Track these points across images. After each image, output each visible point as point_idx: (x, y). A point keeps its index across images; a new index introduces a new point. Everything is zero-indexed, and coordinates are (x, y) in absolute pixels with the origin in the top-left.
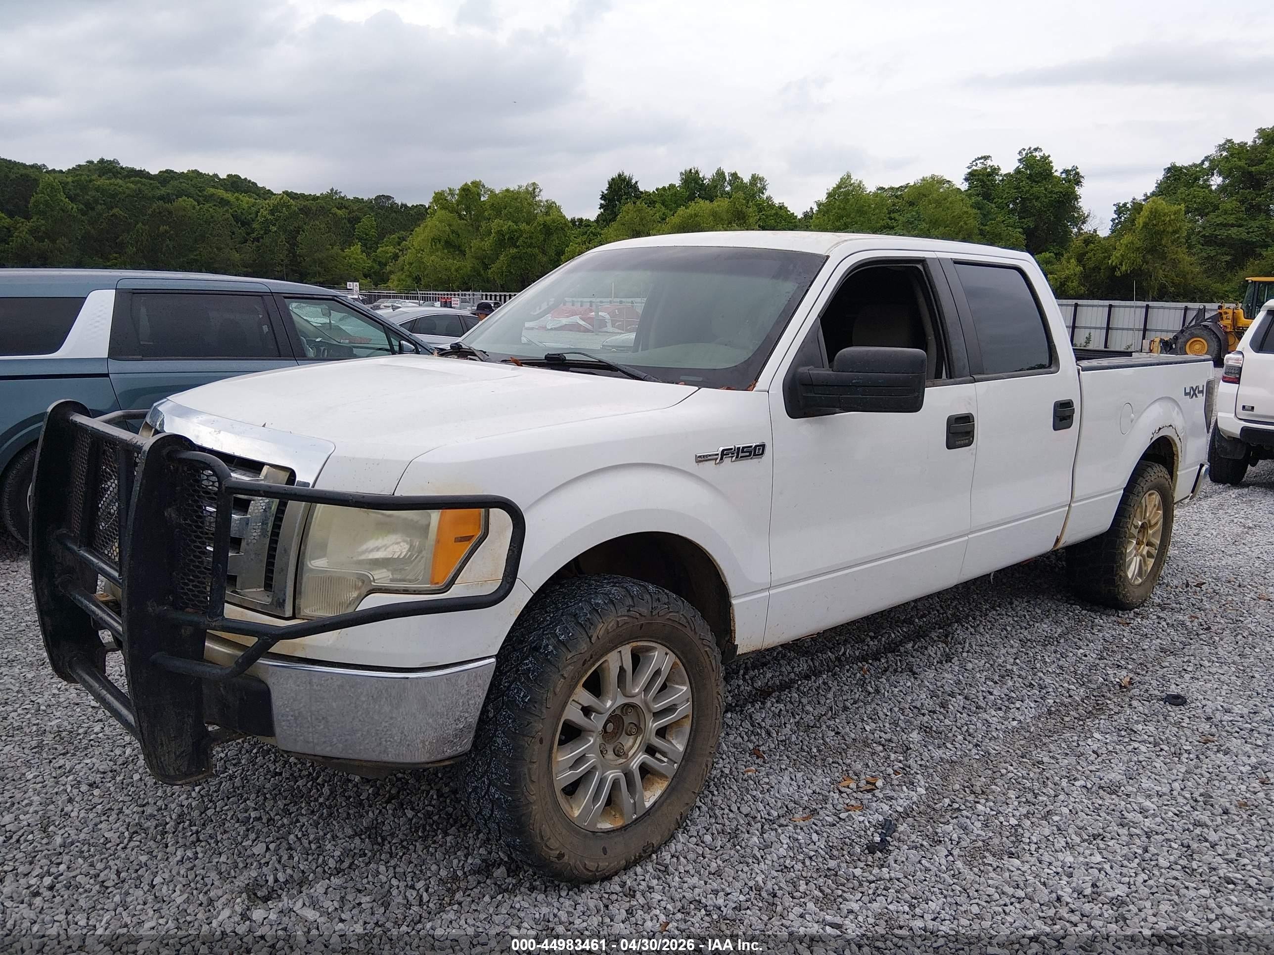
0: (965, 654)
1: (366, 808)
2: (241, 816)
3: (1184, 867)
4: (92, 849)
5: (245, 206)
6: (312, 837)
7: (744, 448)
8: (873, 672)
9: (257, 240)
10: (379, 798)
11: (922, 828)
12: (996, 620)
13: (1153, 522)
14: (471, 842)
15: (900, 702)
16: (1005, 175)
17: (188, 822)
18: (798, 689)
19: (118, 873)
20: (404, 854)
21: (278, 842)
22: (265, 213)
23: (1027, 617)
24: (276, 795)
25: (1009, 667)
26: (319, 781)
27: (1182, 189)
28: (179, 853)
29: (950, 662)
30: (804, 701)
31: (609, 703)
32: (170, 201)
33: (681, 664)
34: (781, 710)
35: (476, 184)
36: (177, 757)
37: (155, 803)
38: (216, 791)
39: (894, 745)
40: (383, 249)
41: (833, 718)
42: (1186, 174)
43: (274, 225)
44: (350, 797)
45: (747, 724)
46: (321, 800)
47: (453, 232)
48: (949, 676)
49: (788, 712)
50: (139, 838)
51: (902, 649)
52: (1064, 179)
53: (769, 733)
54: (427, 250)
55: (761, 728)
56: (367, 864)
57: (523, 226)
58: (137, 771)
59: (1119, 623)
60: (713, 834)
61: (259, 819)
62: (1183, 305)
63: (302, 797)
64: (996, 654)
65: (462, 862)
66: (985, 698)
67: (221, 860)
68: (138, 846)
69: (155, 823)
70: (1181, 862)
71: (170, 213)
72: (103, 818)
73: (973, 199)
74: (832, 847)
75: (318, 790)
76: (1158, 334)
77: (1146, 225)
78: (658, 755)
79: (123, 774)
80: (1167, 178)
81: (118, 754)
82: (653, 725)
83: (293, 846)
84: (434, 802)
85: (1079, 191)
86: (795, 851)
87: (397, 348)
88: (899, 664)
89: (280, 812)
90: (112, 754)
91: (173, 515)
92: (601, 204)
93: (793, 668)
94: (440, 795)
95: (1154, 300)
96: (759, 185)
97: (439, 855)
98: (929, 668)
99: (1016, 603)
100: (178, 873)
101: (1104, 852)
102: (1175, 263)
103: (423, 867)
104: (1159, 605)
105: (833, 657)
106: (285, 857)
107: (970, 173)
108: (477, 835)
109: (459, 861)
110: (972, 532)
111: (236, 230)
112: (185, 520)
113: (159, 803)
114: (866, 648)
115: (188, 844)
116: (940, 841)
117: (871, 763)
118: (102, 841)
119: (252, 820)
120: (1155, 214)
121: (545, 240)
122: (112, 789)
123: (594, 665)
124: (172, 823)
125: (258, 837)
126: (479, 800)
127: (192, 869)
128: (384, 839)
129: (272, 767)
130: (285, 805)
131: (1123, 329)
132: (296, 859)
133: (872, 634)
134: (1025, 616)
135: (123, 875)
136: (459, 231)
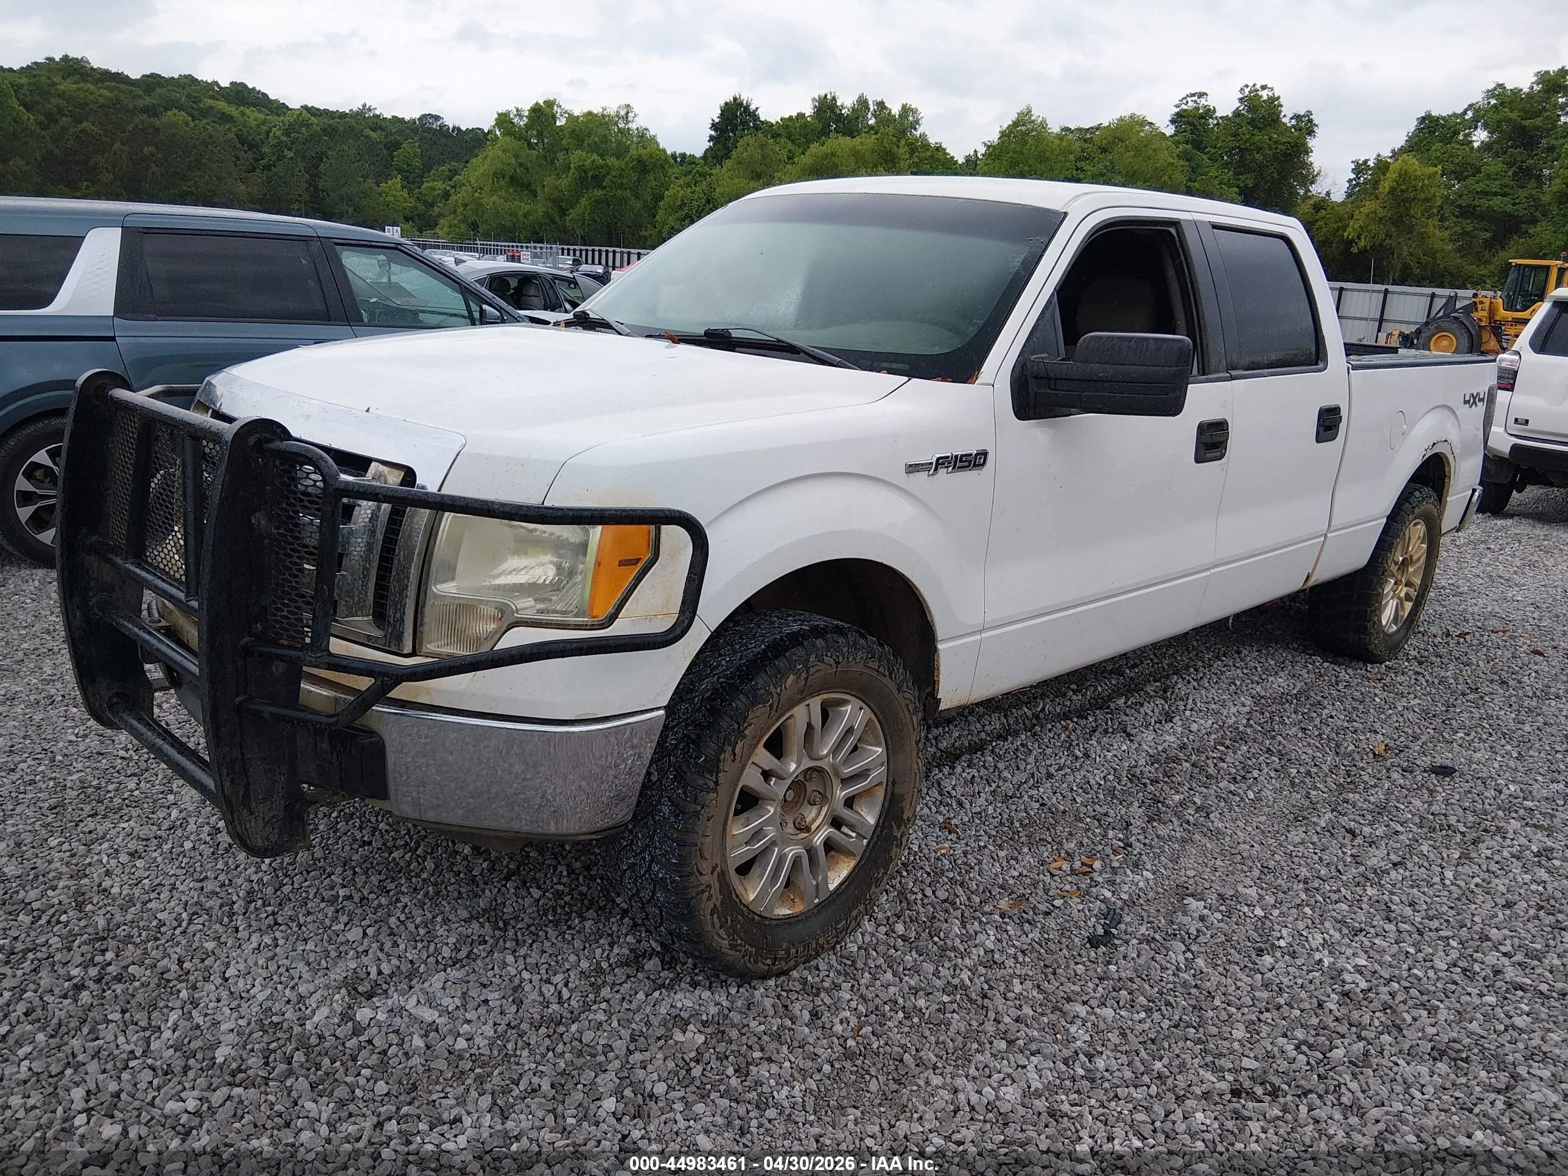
0: (1188, 713)
1: (481, 886)
2: (327, 894)
3: (1465, 970)
4: (144, 934)
5: (253, 124)
6: (418, 920)
7: (962, 456)
8: (1079, 732)
9: (267, 168)
10: (496, 873)
11: (1151, 919)
12: (1223, 673)
13: (1415, 558)
14: (615, 928)
15: (1115, 770)
16: (1222, 118)
17: (260, 902)
18: (992, 751)
19: (180, 962)
20: (534, 941)
21: (377, 926)
22: (279, 133)
23: (1259, 669)
24: (368, 869)
25: (1241, 728)
26: (419, 852)
27: (1438, 145)
28: (255, 938)
29: (1171, 721)
30: (1001, 765)
31: (793, 766)
32: (156, 115)
33: (876, 721)
34: (974, 777)
35: (550, 104)
36: (266, 824)
37: (216, 878)
38: (291, 864)
39: (1111, 820)
40: (430, 184)
41: (1035, 787)
42: (1443, 127)
43: (290, 149)
44: (460, 872)
45: (934, 793)
46: (425, 876)
47: (521, 165)
48: (1172, 739)
49: (982, 778)
50: (201, 920)
51: (1113, 706)
52: (1293, 126)
53: (960, 804)
54: (487, 189)
55: (951, 797)
56: (491, 952)
57: (612, 161)
58: (188, 838)
59: (1368, 679)
60: (905, 923)
61: (350, 897)
62: (1430, 290)
63: (400, 872)
64: (1225, 713)
65: (607, 952)
66: (1216, 765)
67: (308, 947)
68: (201, 931)
69: (219, 901)
70: (1460, 964)
71: (157, 130)
72: (153, 895)
73: (1181, 147)
74: (1048, 939)
75: (419, 864)
76: (1398, 325)
77: (1392, 190)
78: (845, 829)
79: (170, 842)
80: (1419, 130)
81: (161, 816)
82: (841, 794)
83: (396, 931)
84: (564, 880)
85: (1311, 143)
86: (1004, 943)
87: (477, 315)
88: (1110, 723)
89: (375, 890)
90: (154, 816)
91: (263, 522)
92: (711, 136)
93: (984, 726)
94: (571, 872)
95: (1395, 283)
96: (911, 118)
97: (577, 944)
98: (1147, 727)
99: (1245, 652)
100: (256, 964)
101: (1371, 952)
102: (1423, 237)
103: (559, 958)
104: (1415, 658)
105: (1029, 713)
106: (388, 945)
107: (1178, 114)
108: (622, 919)
109: (603, 951)
110: (1215, 567)
111: (242, 155)
112: (278, 528)
113: (221, 877)
114: (1068, 703)
115: (263, 928)
116: (1175, 935)
117: (1085, 841)
118: (155, 923)
119: (341, 899)
120: (1404, 176)
121: (639, 180)
122: (159, 859)
123: (778, 720)
124: (241, 902)
125: (351, 920)
126: (636, 880)
127: (272, 958)
128: (506, 924)
129: (359, 836)
130: (380, 881)
131: (1354, 318)
132: (402, 947)
133: (1074, 687)
134: (1256, 668)
135: (187, 965)
136: (529, 165)
